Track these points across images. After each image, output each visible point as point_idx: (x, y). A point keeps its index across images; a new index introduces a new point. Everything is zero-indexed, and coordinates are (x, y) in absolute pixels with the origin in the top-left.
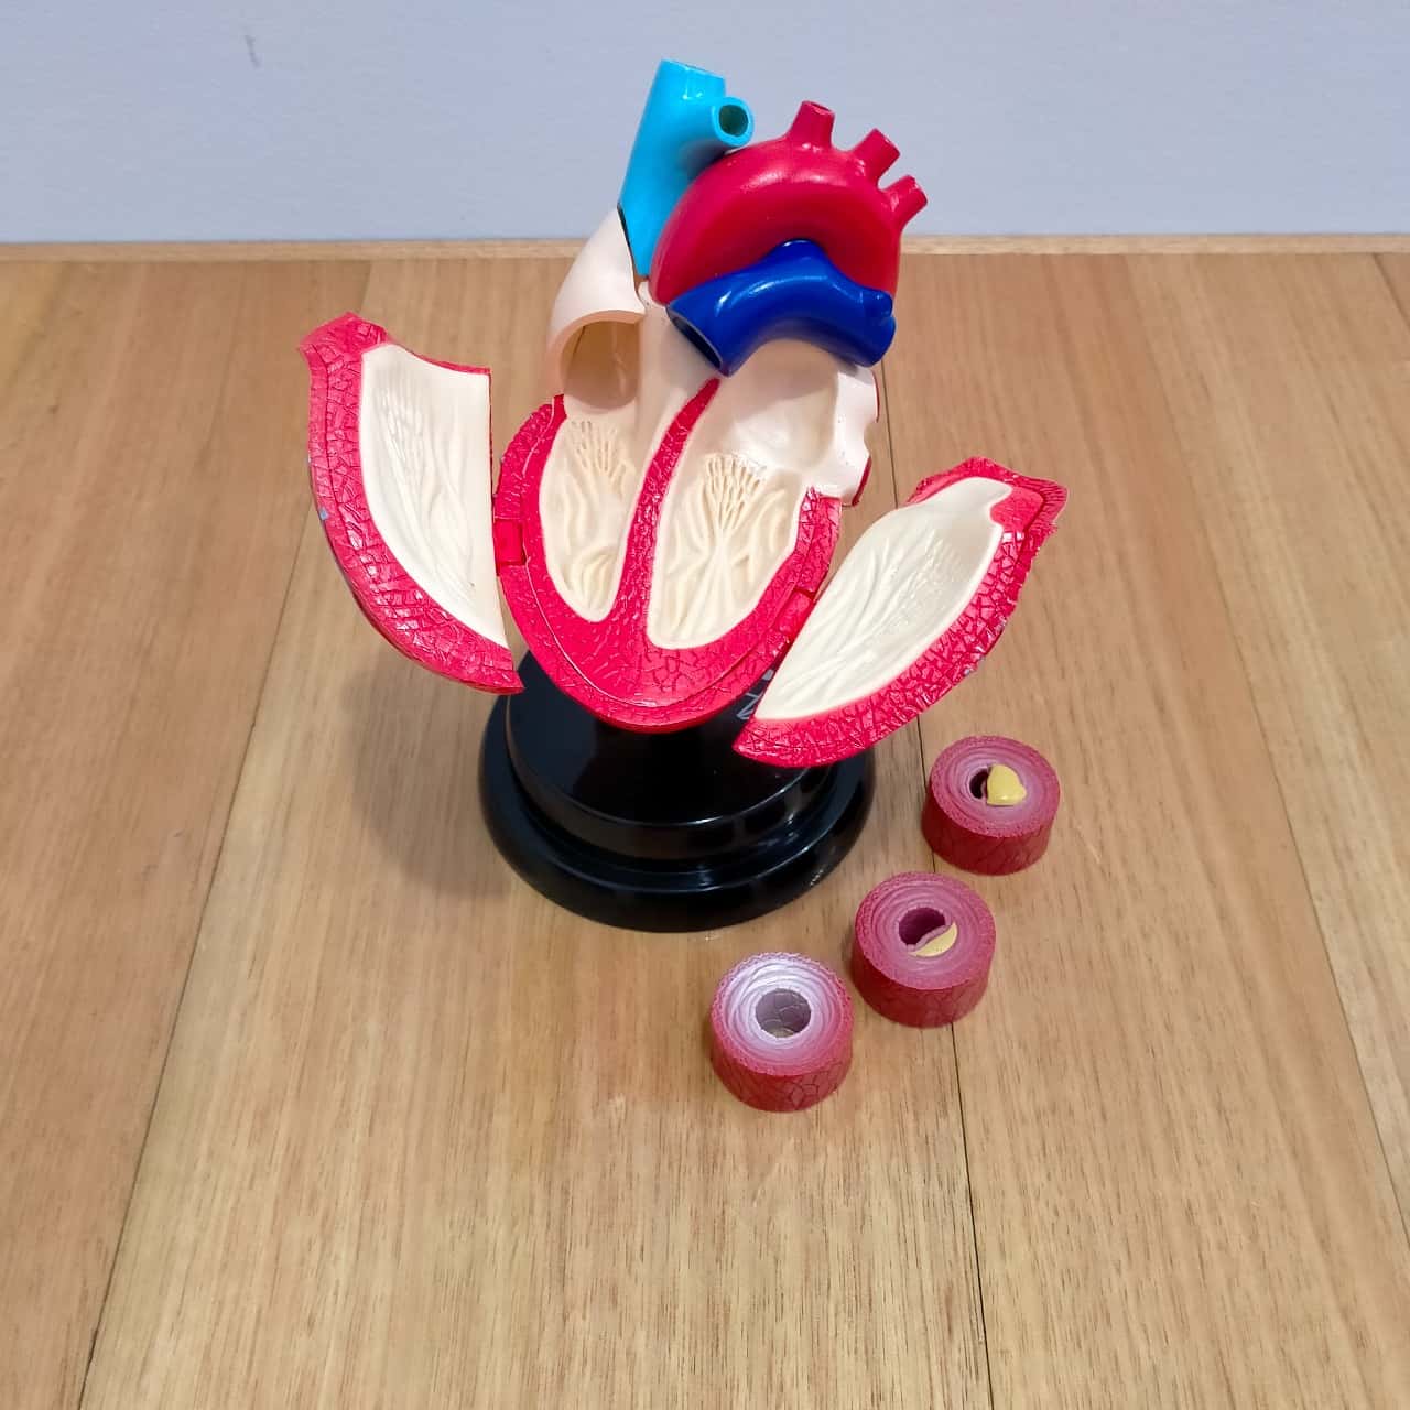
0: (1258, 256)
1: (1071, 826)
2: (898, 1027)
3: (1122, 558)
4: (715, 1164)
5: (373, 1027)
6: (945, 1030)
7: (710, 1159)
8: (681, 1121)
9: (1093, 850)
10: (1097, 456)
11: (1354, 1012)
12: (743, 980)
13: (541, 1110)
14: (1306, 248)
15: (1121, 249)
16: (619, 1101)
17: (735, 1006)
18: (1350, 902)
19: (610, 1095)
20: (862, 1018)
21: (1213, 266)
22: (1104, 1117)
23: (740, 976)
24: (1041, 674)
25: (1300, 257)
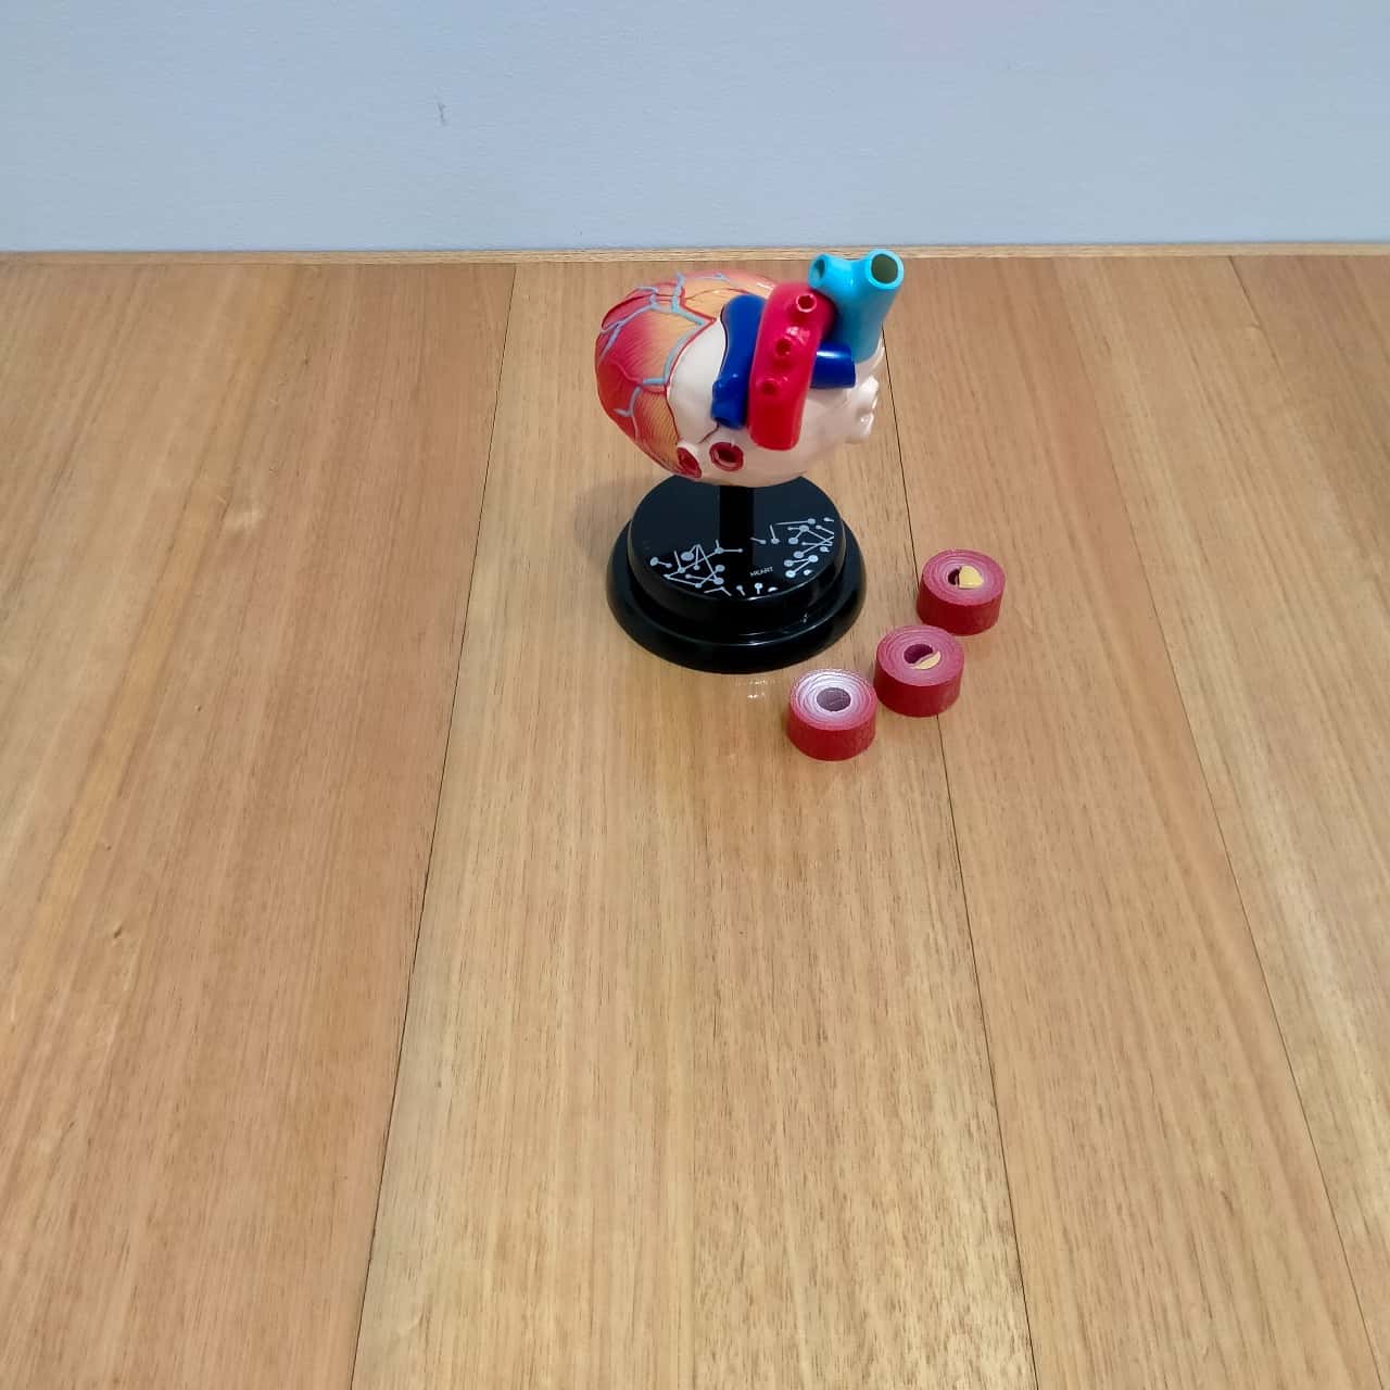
0: (1147, 258)
1: (1013, 607)
2: (904, 717)
3: (1048, 451)
4: (794, 787)
5: (576, 720)
6: (933, 718)
7: (790, 785)
8: (771, 765)
9: (1027, 621)
10: (1032, 389)
11: (1190, 704)
12: (808, 683)
13: (685, 760)
14: (1180, 253)
15: (1050, 254)
16: (732, 756)
17: (804, 696)
18: (1190, 647)
19: (727, 754)
20: (881, 713)
21: (1116, 267)
22: (1033, 762)
23: (808, 680)
24: (995, 522)
25: (1177, 260)
